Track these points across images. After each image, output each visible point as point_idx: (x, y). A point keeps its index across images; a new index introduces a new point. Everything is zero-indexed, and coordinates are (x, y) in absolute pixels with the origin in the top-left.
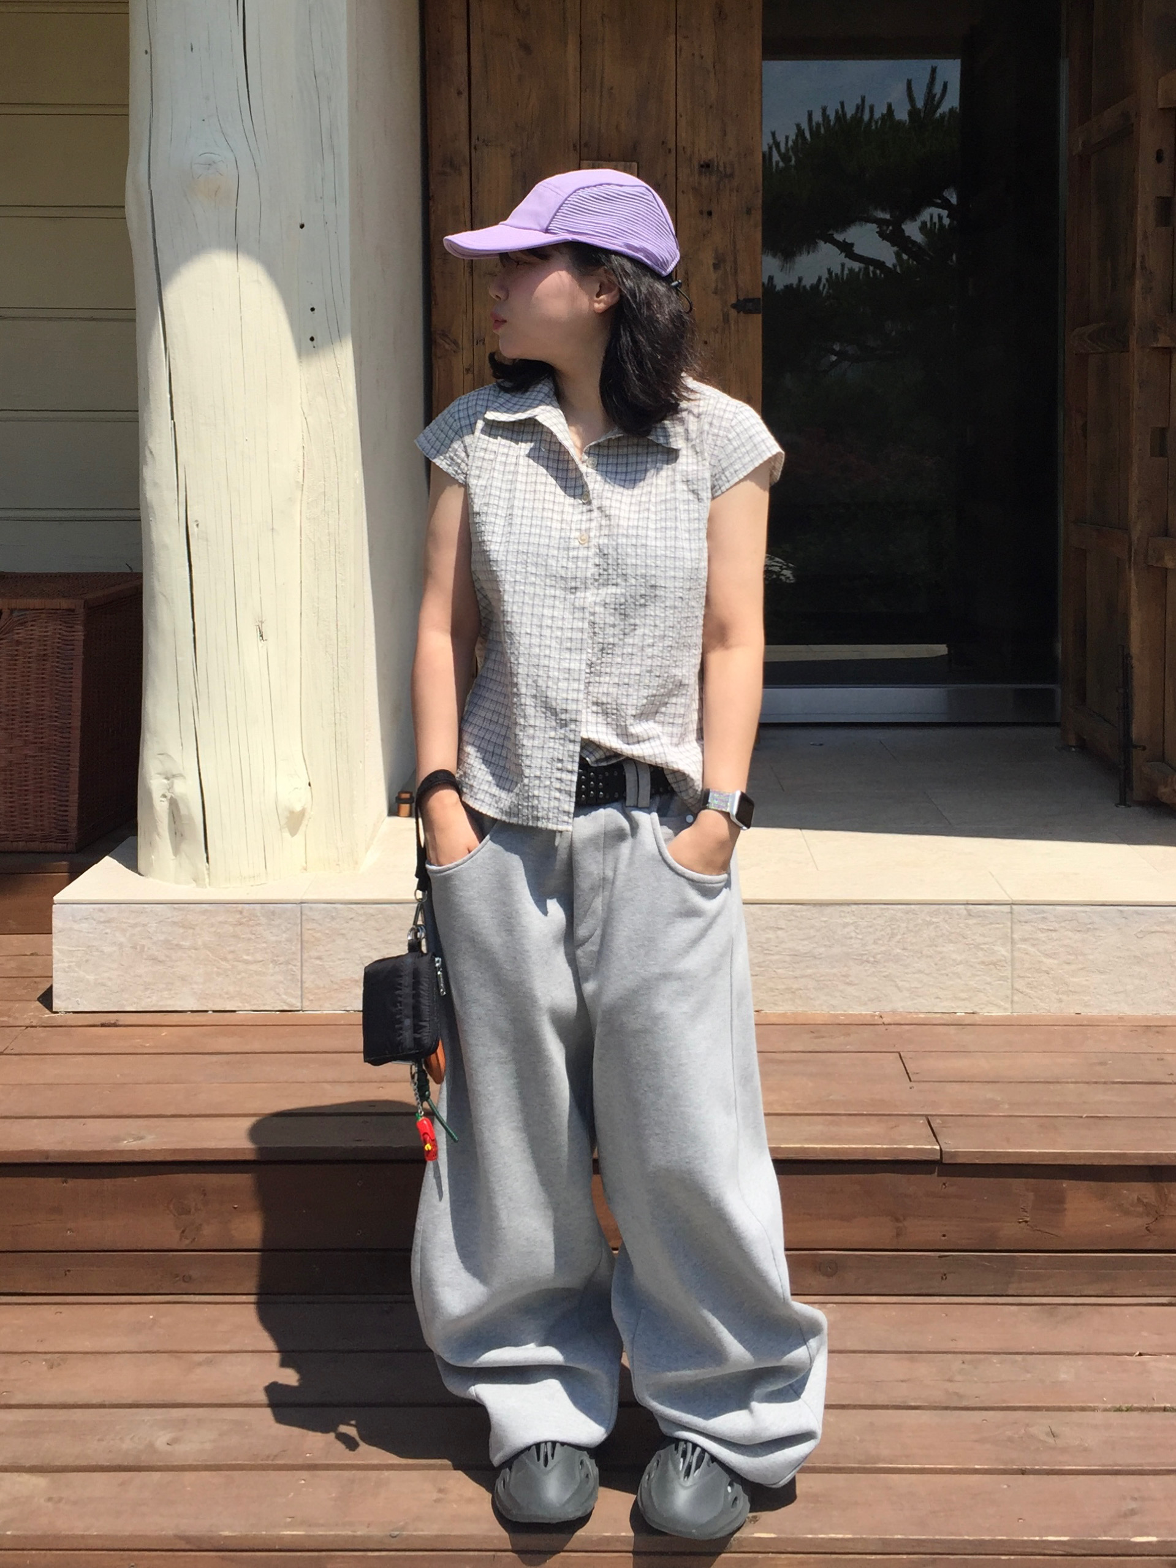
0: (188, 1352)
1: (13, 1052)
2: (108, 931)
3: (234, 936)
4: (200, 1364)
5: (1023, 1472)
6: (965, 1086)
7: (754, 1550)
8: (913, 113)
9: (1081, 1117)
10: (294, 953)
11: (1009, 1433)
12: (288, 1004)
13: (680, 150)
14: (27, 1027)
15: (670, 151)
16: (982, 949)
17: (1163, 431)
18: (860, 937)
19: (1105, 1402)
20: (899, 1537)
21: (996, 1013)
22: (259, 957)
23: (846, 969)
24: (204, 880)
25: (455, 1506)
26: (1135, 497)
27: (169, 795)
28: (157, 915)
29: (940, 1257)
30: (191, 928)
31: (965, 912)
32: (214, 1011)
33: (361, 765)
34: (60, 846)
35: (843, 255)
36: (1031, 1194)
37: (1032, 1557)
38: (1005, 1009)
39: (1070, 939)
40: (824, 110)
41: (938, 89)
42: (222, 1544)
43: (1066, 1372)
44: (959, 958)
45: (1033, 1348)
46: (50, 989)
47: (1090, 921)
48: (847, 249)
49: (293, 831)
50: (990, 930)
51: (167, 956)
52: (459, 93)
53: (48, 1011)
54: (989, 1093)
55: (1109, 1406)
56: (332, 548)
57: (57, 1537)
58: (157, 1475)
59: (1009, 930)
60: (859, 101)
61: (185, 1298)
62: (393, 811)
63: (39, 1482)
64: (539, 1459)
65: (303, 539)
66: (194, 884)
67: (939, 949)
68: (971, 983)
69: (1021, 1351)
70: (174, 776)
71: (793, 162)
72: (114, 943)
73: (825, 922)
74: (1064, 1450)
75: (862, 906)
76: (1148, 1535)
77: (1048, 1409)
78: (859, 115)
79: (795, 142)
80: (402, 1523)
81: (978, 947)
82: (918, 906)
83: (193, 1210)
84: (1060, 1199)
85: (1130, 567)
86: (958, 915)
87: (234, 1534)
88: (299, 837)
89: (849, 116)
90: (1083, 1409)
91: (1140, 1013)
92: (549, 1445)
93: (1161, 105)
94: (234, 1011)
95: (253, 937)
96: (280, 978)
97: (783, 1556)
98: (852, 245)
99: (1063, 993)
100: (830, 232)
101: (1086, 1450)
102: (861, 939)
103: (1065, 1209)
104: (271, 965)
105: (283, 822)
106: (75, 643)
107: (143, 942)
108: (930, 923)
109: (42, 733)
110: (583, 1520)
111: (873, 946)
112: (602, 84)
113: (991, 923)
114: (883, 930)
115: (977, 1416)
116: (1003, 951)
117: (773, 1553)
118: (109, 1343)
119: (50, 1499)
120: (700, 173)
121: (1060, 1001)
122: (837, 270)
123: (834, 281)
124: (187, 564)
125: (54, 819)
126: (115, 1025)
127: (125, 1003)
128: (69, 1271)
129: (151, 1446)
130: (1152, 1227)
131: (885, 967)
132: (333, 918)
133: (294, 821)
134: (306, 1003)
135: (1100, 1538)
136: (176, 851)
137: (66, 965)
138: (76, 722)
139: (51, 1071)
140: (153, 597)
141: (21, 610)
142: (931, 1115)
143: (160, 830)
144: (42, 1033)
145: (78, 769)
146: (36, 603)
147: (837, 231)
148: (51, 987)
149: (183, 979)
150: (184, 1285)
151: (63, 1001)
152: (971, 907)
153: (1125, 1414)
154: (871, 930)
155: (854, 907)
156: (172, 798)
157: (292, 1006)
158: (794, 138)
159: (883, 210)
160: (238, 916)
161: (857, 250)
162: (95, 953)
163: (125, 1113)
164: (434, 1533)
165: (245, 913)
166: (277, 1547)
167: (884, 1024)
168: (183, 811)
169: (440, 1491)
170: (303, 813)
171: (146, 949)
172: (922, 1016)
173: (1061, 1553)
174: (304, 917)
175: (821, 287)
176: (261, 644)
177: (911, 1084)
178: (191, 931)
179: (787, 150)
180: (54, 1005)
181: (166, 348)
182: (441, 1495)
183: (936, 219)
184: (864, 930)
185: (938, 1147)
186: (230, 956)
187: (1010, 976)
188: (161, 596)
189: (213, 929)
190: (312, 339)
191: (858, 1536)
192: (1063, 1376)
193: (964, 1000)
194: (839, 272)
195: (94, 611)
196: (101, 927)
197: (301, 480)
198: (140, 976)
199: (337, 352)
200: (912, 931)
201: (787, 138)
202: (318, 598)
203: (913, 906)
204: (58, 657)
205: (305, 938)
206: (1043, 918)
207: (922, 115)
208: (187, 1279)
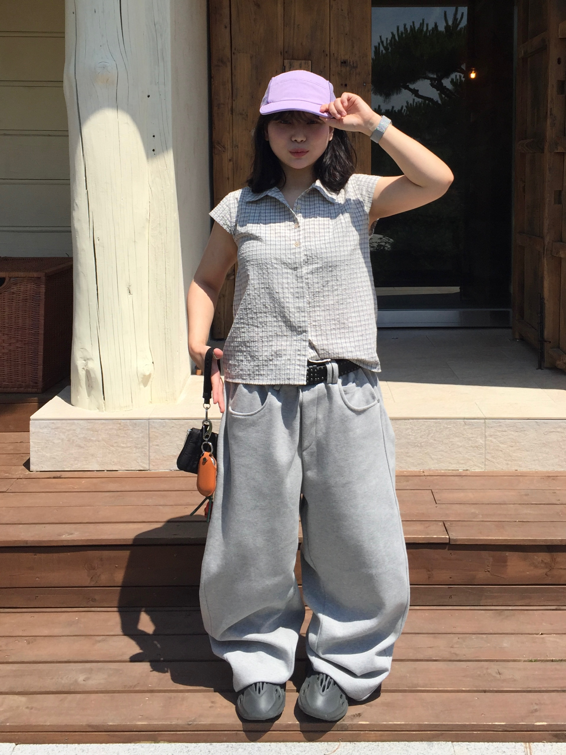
0: (94, 636)
1: (11, 491)
2: (56, 433)
3: (117, 435)
4: (99, 641)
5: (485, 691)
6: (462, 506)
7: (359, 730)
8: (447, 27)
9: (516, 521)
10: (145, 443)
11: (479, 673)
12: (142, 467)
13: (332, 55)
14: (18, 479)
15: (327, 55)
16: (471, 440)
17: (560, 192)
18: (414, 434)
19: (525, 657)
20: (426, 723)
21: (478, 470)
22: (129, 445)
23: (407, 450)
24: (103, 408)
25: (219, 710)
26: (546, 223)
27: (86, 368)
28: (80, 425)
29: (449, 588)
30: (96, 431)
31: (463, 423)
32: (107, 471)
33: (178, 353)
34: (34, 390)
35: (414, 95)
36: (491, 558)
37: (488, 732)
38: (482, 468)
39: (513, 435)
40: (405, 25)
41: (459, 16)
42: (109, 729)
43: (506, 643)
44: (460, 444)
45: (491, 631)
46: (29, 460)
47: (522, 427)
48: (415, 92)
49: (145, 385)
50: (475, 431)
51: (85, 445)
52: (226, 27)
53: (28, 471)
54: (473, 510)
55: (527, 659)
56: (164, 250)
57: (31, 726)
58: (79, 696)
59: (484, 431)
60: (422, 22)
61: (93, 609)
62: (194, 372)
63: (22, 699)
64: (256, 690)
65: (149, 246)
66: (98, 410)
67: (451, 440)
68: (466, 456)
69: (486, 632)
70: (88, 359)
71: (390, 50)
72: (59, 439)
73: (397, 427)
74: (504, 681)
75: (415, 420)
76: (542, 722)
77: (497, 661)
78: (421, 28)
79: (391, 41)
80: (193, 718)
81: (469, 439)
82: (441, 420)
83: (96, 568)
84: (505, 561)
85: (544, 257)
86: (460, 424)
87: (115, 724)
88: (148, 387)
89: (416, 28)
90: (514, 661)
91: (545, 470)
92: (261, 684)
93: (560, 37)
94: (117, 471)
95: (126, 435)
96: (139, 455)
97: (372, 732)
98: (418, 91)
99: (509, 461)
100: (408, 84)
101: (515, 680)
102: (415, 436)
103: (507, 565)
104: (135, 449)
105: (140, 380)
106: (41, 293)
107: (74, 438)
108: (447, 428)
109: (25, 336)
110: (278, 717)
111: (420, 439)
112: (294, 23)
113: (476, 428)
114: (425, 431)
115: (463, 665)
116: (481, 441)
117: (368, 731)
118: (56, 631)
119: (27, 708)
120: (341, 66)
121: (507, 464)
122: (411, 102)
123: (409, 107)
124: (94, 258)
125: (31, 376)
126: (60, 478)
127: (64, 467)
128: (37, 597)
129: (76, 681)
130: (548, 573)
131: (425, 448)
132: (164, 427)
133: (146, 380)
134: (151, 467)
135: (520, 723)
136: (89, 394)
137: (37, 449)
138: (42, 332)
139: (28, 500)
140: (78, 274)
141: (15, 277)
142: (446, 521)
143: (82, 384)
144: (25, 482)
145: (42, 354)
146: (22, 274)
147: (411, 83)
148: (29, 459)
149: (92, 455)
150: (92, 603)
151: (35, 466)
152: (466, 420)
153: (534, 663)
154: (419, 431)
155: (411, 421)
156: (87, 369)
157: (144, 468)
158: (390, 39)
159: (433, 73)
160: (119, 426)
161: (420, 93)
162: (50, 444)
163: (64, 521)
164: (209, 723)
165: (122, 424)
166: (135, 730)
167: (425, 476)
168: (92, 375)
169: (213, 702)
170: (150, 375)
171: (75, 441)
172: (443, 471)
173: (501, 730)
174: (150, 426)
175: (403, 111)
176: (129, 296)
177: (437, 505)
178: (96, 433)
179: (387, 44)
180: (31, 468)
181: (83, 155)
182: (213, 705)
183: (458, 77)
184: (416, 431)
185: (448, 537)
186: (115, 445)
187: (484, 453)
188: (82, 274)
189: (107, 432)
190: (154, 150)
191: (407, 723)
192: (505, 645)
193: (462, 464)
194: (412, 103)
195: (50, 278)
196: (53, 431)
197: (148, 218)
198: (72, 454)
199: (166, 156)
200: (438, 432)
201: (387, 39)
202: (157, 274)
203: (439, 420)
204: (32, 300)
205: (150, 436)
206: (500, 425)
207: (451, 28)
208: (94, 600)
